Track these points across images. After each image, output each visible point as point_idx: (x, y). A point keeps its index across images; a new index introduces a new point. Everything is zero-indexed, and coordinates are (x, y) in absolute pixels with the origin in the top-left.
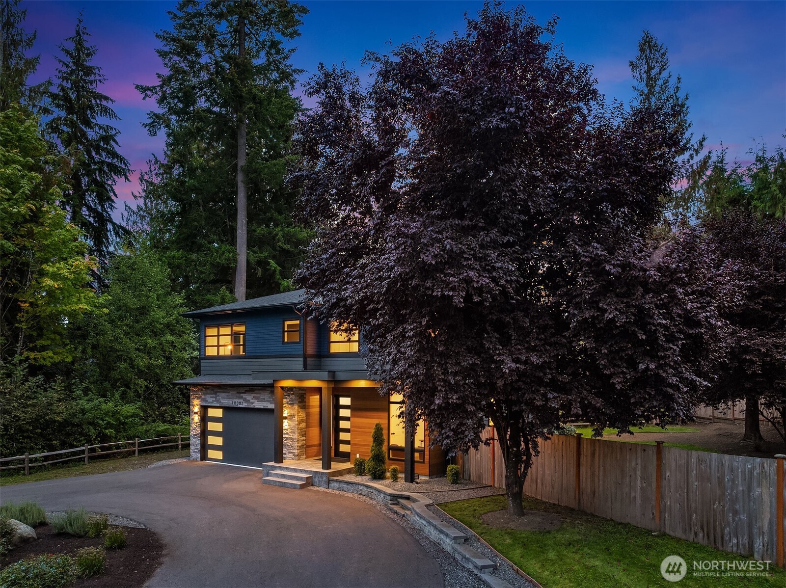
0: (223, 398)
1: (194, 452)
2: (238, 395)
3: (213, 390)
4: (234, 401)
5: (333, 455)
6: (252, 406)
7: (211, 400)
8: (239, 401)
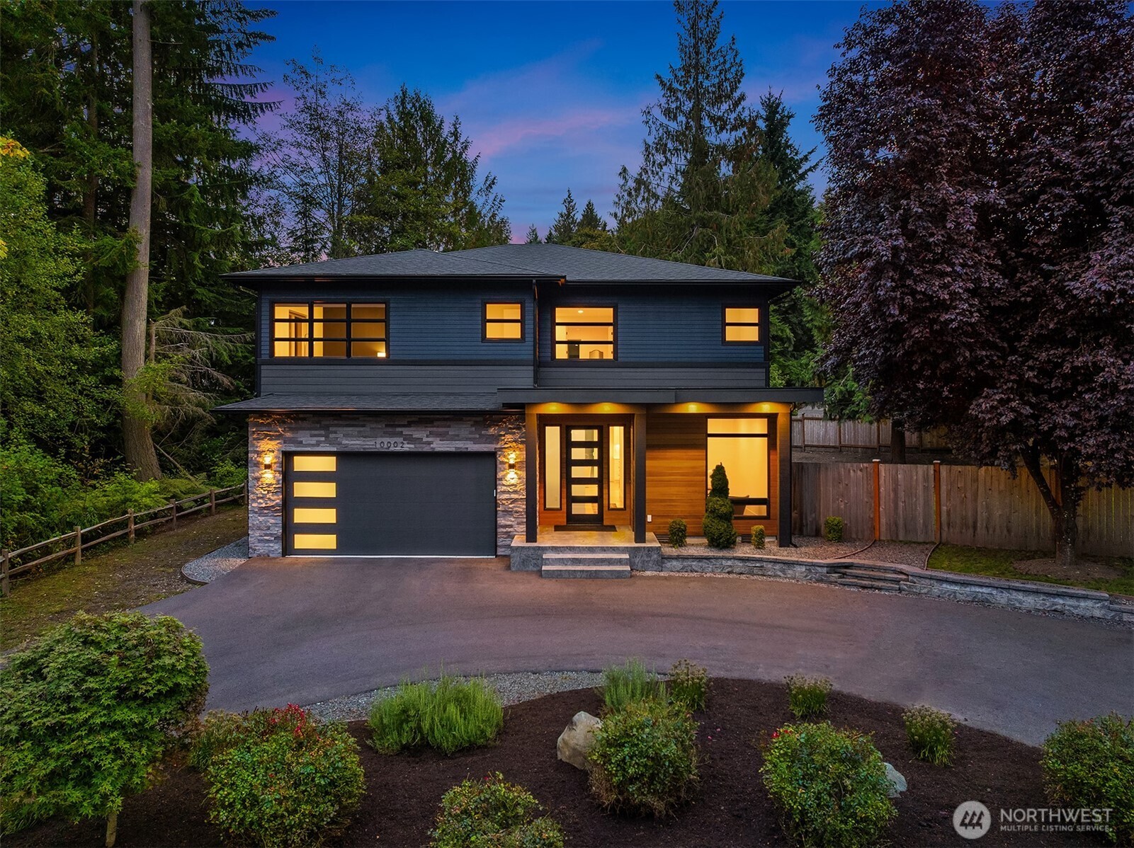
0: (346, 436)
1: (260, 541)
2: (390, 429)
3: (319, 422)
4: (379, 440)
5: (563, 521)
6: (426, 449)
7: (313, 441)
8: (392, 440)
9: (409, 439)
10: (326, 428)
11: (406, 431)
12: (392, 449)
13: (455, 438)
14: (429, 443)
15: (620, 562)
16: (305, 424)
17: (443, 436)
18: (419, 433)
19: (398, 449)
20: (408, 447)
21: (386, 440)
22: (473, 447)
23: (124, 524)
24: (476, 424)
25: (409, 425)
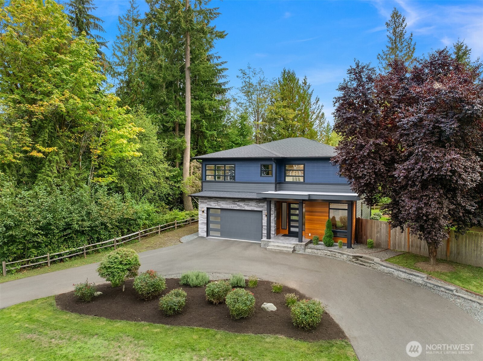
1: (201, 232)
2: (233, 203)
3: (215, 200)
4: (231, 205)
5: (287, 233)
6: (243, 209)
7: (214, 205)
8: (234, 206)
9: (239, 205)
10: (217, 201)
11: (238, 203)
12: (234, 208)
13: (251, 206)
14: (244, 207)
15: (290, 248)
16: (212, 200)
17: (248, 205)
18: (241, 204)
19: (236, 208)
20: (238, 208)
21: (233, 205)
22: (256, 209)
23: (174, 224)
24: (257, 202)
25: (239, 201)
